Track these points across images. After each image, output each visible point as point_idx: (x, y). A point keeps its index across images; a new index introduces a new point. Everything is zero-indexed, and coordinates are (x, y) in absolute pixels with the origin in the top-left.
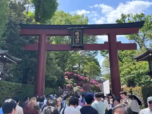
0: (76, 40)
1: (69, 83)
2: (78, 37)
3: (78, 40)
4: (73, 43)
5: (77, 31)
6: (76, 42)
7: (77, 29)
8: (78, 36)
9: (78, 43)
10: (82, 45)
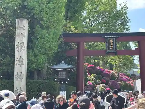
0: (110, 47)
1: (91, 80)
2: (112, 45)
3: (112, 47)
4: (108, 50)
5: (111, 39)
6: (110, 49)
7: (111, 37)
8: (112, 43)
9: (112, 49)
10: (116, 51)
